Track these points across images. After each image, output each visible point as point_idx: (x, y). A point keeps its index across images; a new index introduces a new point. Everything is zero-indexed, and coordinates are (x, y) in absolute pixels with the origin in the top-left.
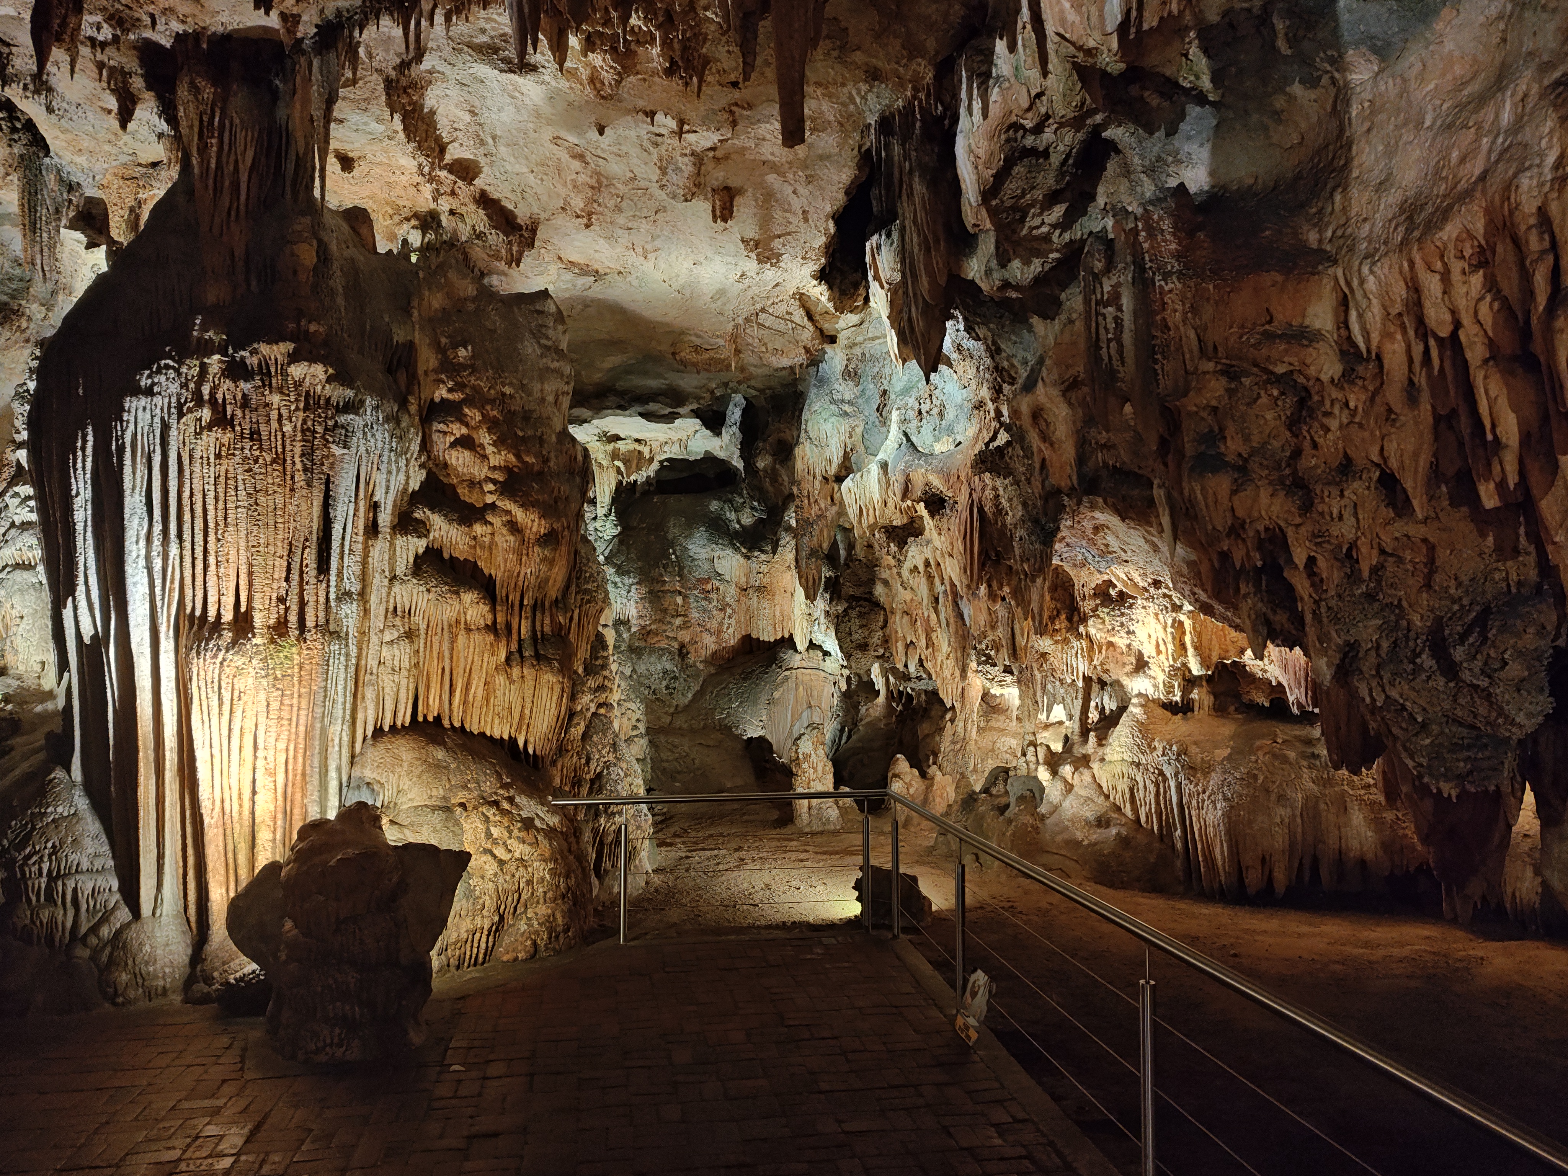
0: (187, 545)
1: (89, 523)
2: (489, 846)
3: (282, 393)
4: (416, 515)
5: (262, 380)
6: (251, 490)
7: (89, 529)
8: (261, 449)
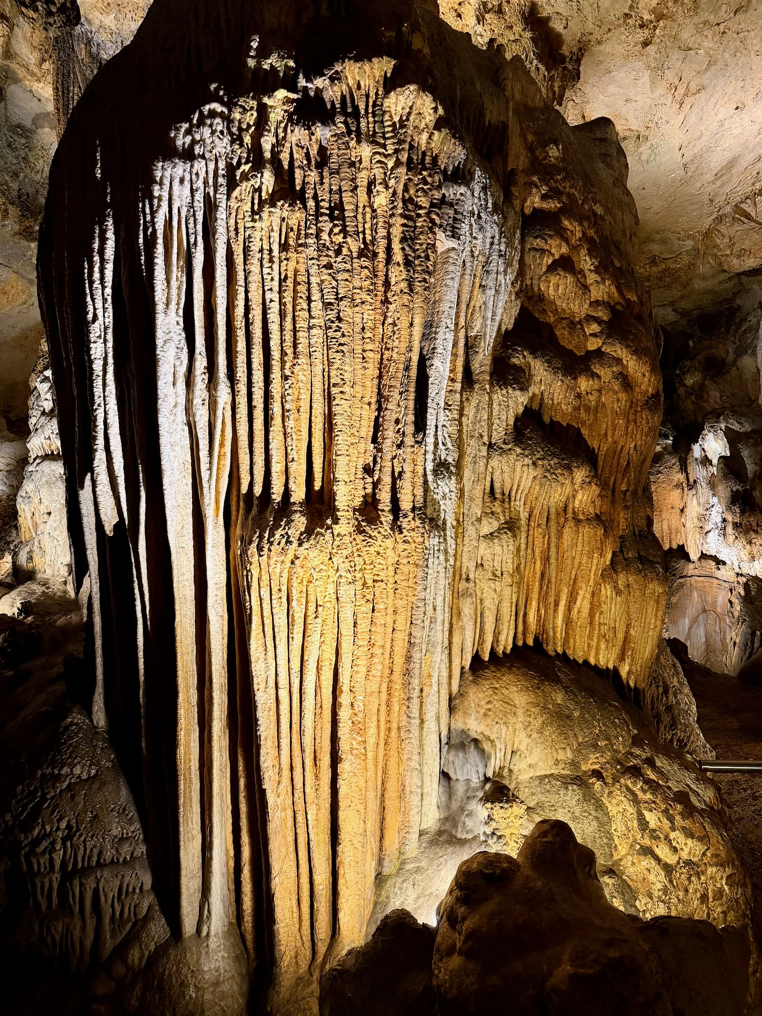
0: (242, 388)
1: (110, 360)
2: (647, 842)
3: (374, 142)
4: (515, 361)
5: (345, 123)
6: (330, 298)
7: (111, 369)
8: (344, 231)
